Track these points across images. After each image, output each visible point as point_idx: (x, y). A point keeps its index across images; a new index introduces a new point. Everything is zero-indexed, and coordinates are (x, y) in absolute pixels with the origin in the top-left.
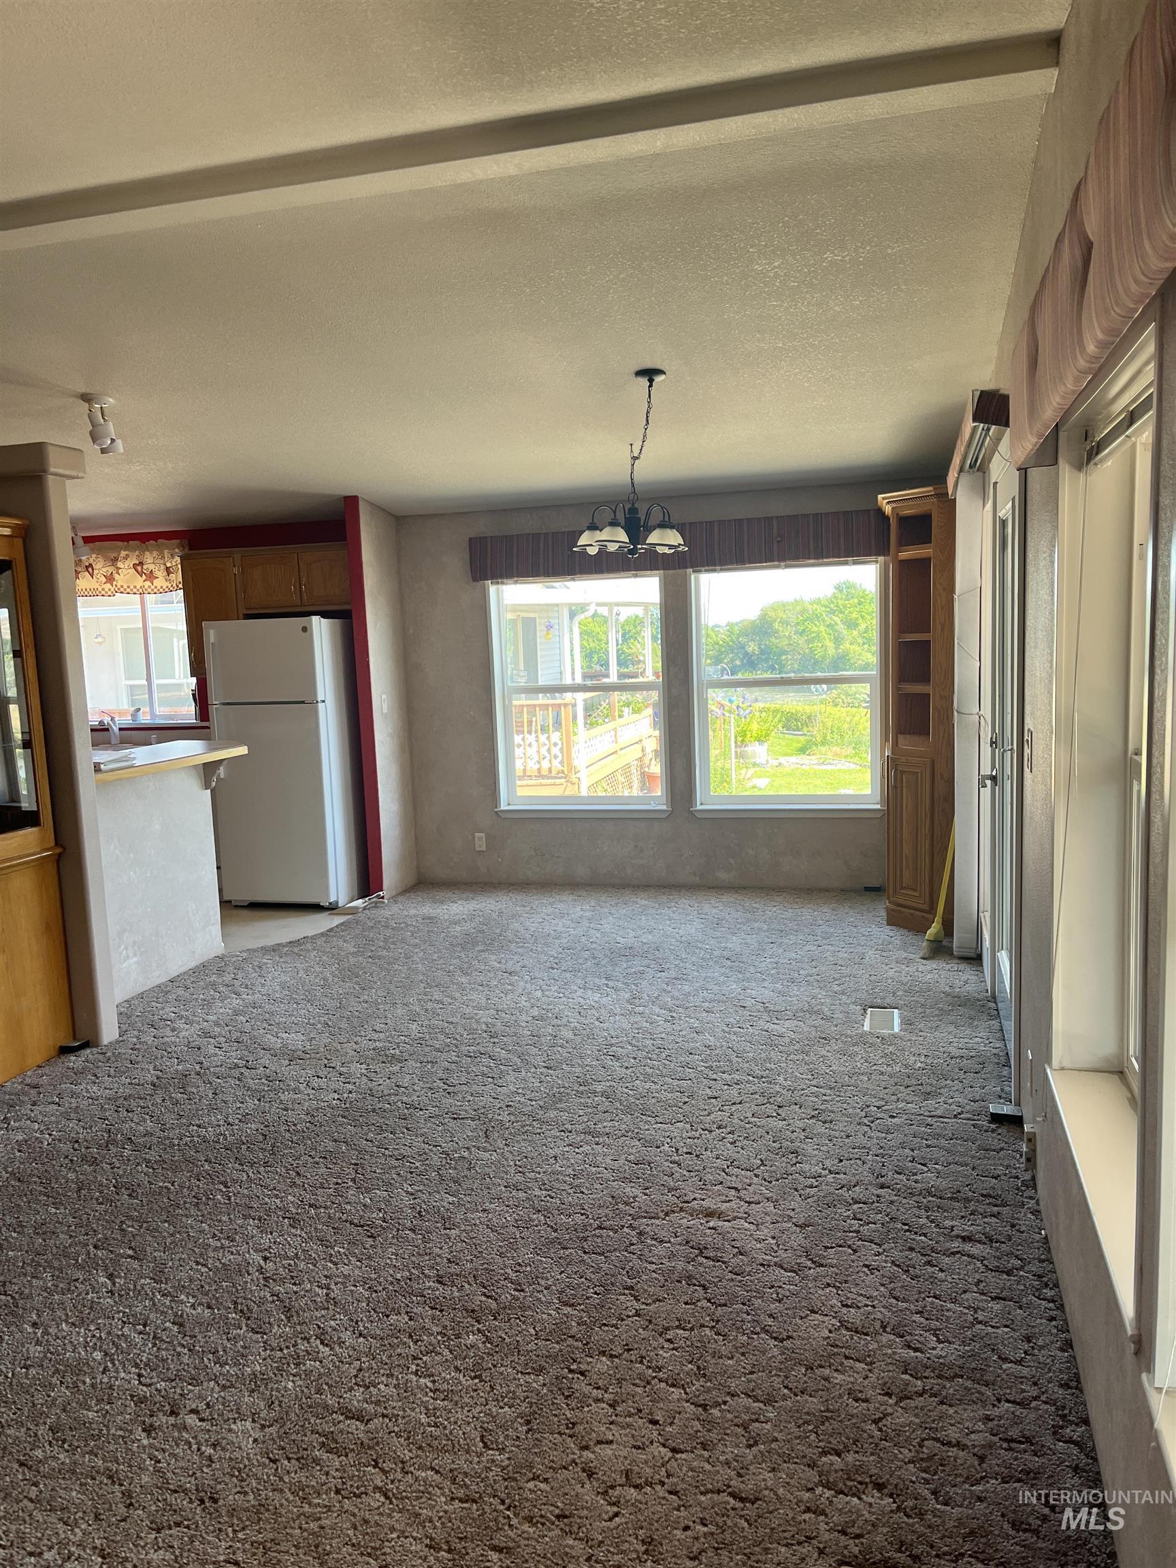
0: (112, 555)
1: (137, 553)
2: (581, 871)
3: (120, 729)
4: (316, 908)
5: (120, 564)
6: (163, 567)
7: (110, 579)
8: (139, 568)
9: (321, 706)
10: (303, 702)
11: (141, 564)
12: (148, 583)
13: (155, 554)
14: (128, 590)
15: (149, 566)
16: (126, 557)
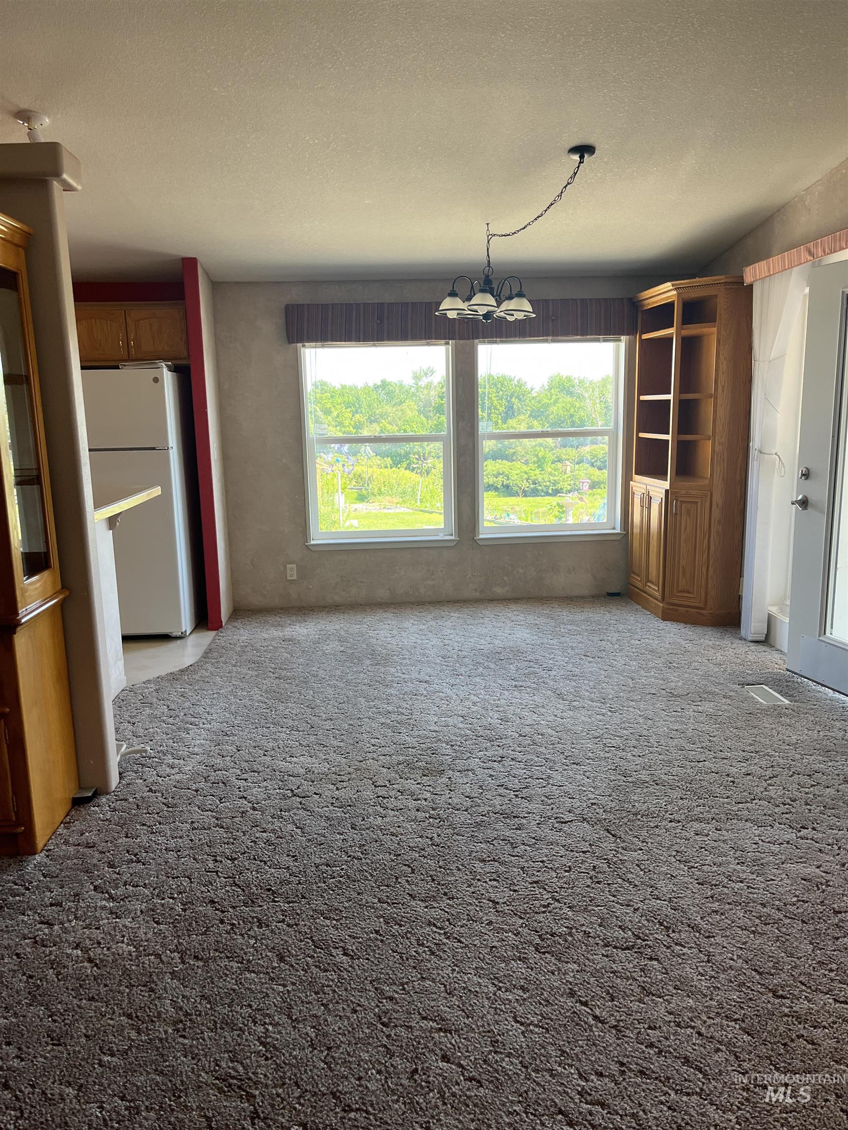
2: (382, 594)
4: (165, 638)
9: (171, 451)
10: (154, 449)
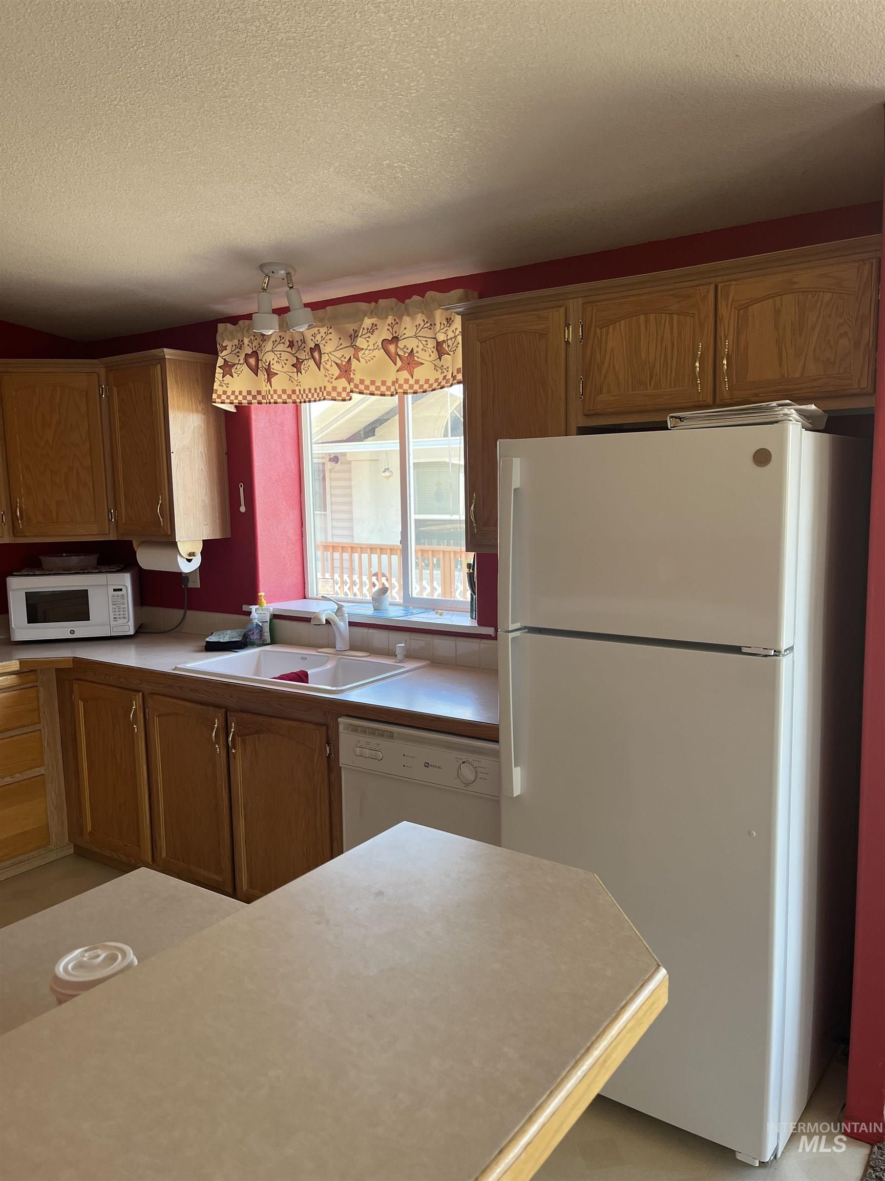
0: (351, 327)
1: (390, 320)
3: (351, 624)
5: (360, 342)
6: (431, 344)
7: (345, 371)
8: (392, 348)
10: (737, 650)
11: (395, 339)
12: (405, 374)
13: (420, 318)
14: (372, 388)
15: (408, 344)
16: (372, 330)
